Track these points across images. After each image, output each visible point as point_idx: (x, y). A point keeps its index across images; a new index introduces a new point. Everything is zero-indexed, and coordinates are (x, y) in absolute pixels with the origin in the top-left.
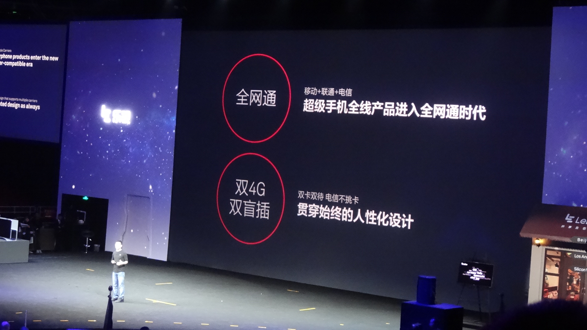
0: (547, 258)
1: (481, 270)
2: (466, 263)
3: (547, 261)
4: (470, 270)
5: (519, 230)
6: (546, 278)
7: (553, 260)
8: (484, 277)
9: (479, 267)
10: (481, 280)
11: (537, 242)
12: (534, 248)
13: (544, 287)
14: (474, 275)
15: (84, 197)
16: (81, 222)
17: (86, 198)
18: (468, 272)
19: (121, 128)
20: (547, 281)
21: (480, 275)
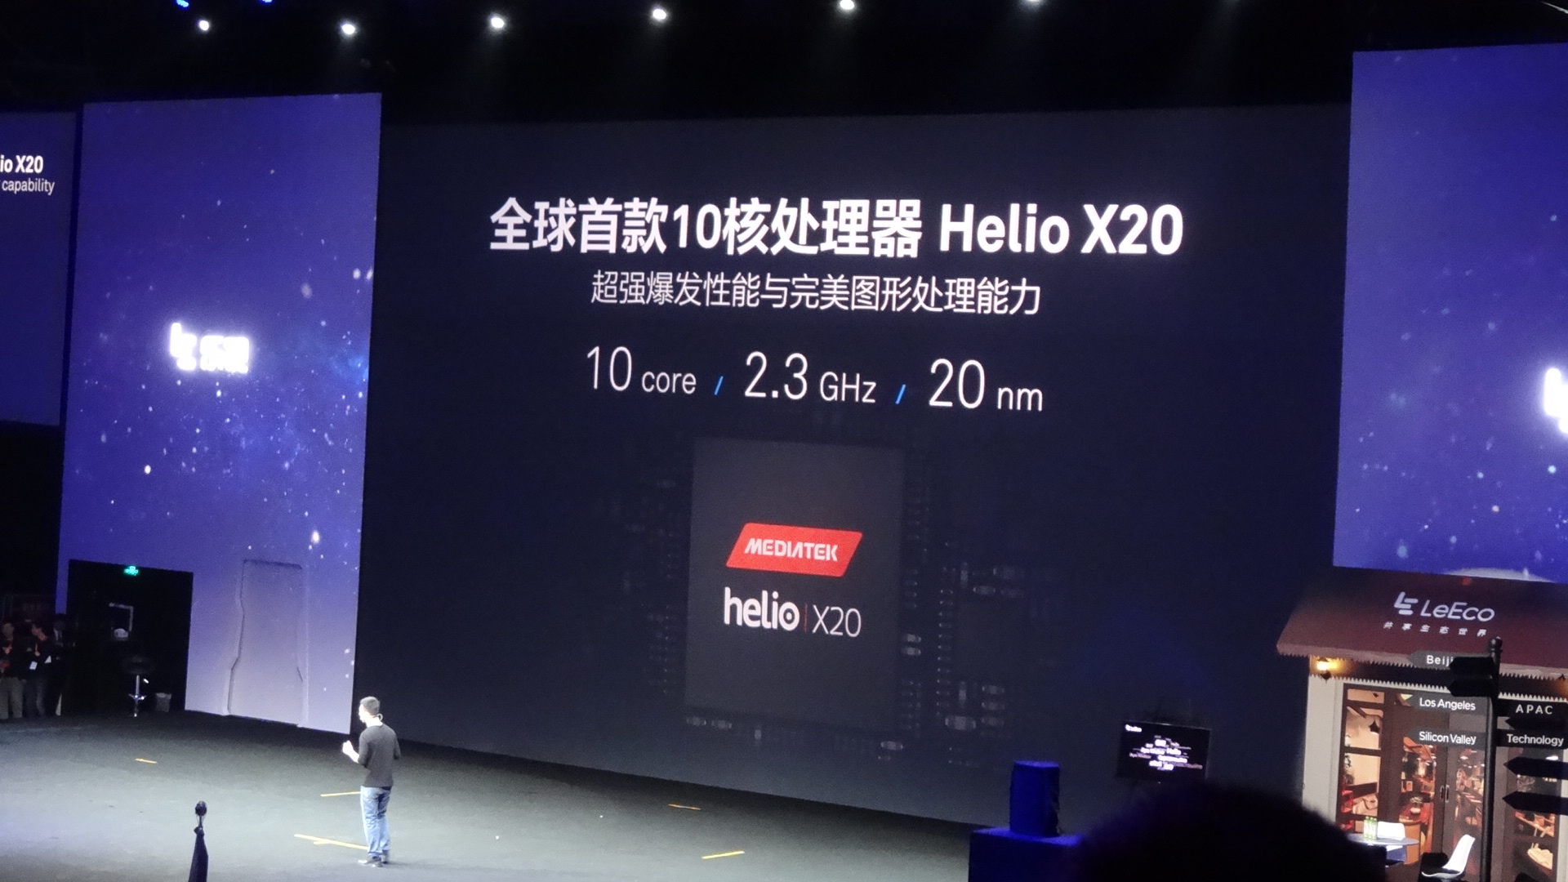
0: (1349, 708)
1: (1176, 744)
2: (1138, 726)
3: (1348, 714)
4: (1149, 743)
5: (1275, 637)
6: (1346, 762)
7: (1364, 715)
8: (1185, 761)
9: (1172, 735)
10: (1178, 769)
11: (1322, 666)
12: (1314, 682)
13: (1341, 786)
14: (1160, 758)
15: (126, 567)
16: (121, 633)
17: (132, 571)
18: (1143, 750)
19: (217, 384)
20: (1349, 770)
21: (1174, 756)
